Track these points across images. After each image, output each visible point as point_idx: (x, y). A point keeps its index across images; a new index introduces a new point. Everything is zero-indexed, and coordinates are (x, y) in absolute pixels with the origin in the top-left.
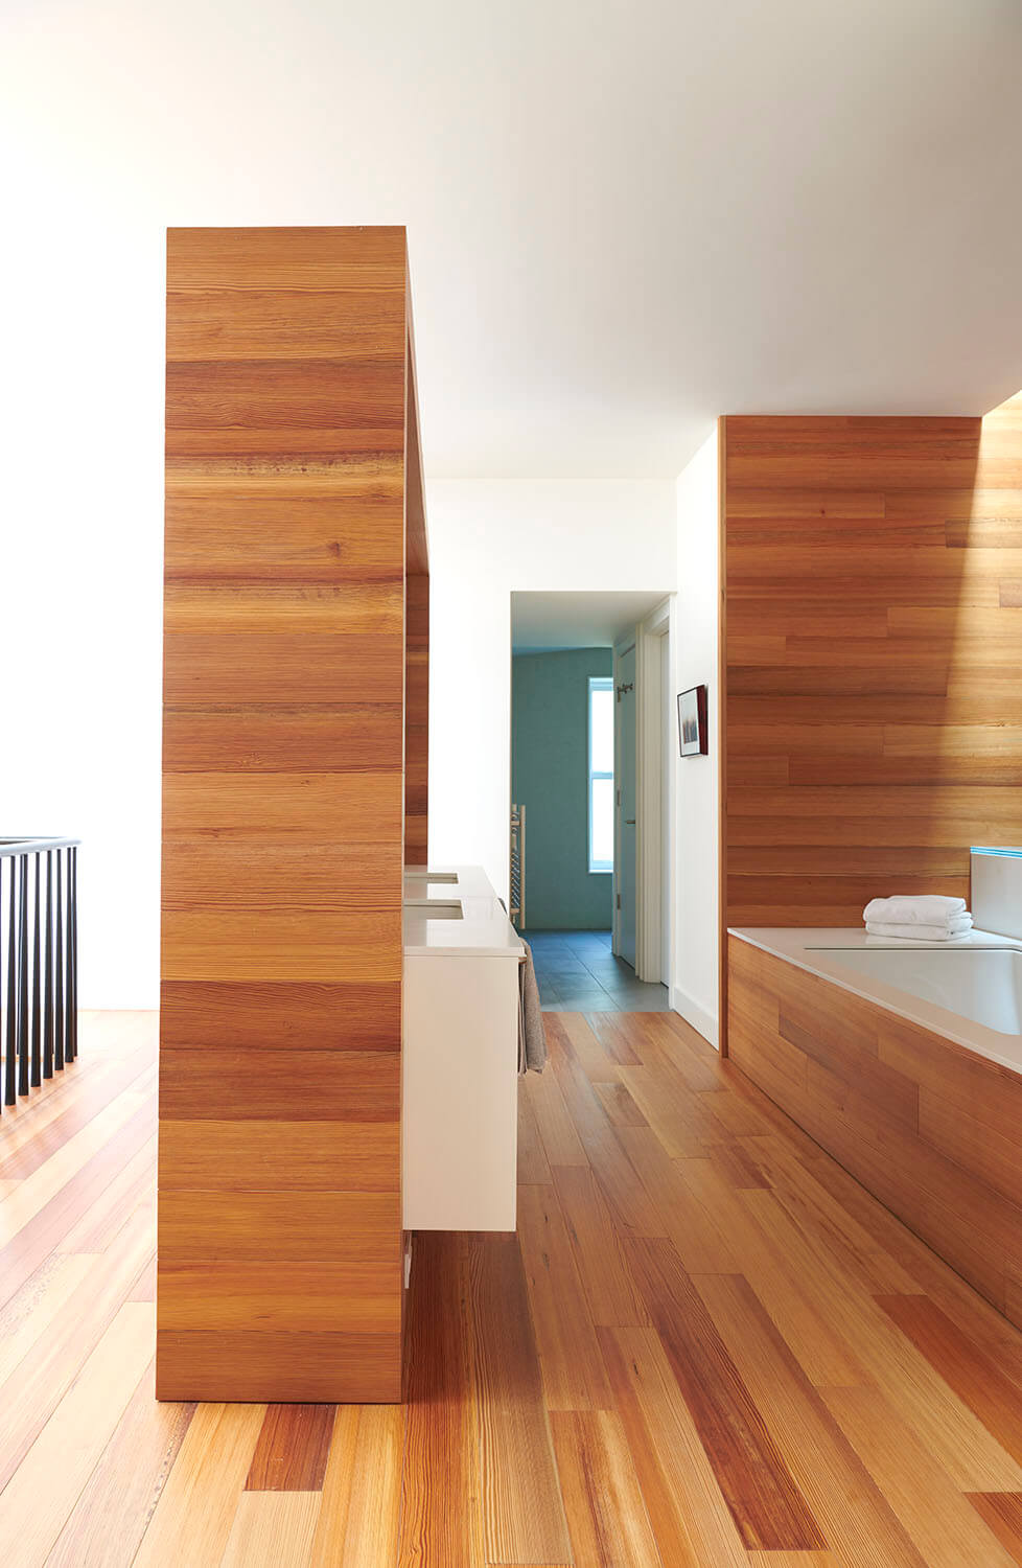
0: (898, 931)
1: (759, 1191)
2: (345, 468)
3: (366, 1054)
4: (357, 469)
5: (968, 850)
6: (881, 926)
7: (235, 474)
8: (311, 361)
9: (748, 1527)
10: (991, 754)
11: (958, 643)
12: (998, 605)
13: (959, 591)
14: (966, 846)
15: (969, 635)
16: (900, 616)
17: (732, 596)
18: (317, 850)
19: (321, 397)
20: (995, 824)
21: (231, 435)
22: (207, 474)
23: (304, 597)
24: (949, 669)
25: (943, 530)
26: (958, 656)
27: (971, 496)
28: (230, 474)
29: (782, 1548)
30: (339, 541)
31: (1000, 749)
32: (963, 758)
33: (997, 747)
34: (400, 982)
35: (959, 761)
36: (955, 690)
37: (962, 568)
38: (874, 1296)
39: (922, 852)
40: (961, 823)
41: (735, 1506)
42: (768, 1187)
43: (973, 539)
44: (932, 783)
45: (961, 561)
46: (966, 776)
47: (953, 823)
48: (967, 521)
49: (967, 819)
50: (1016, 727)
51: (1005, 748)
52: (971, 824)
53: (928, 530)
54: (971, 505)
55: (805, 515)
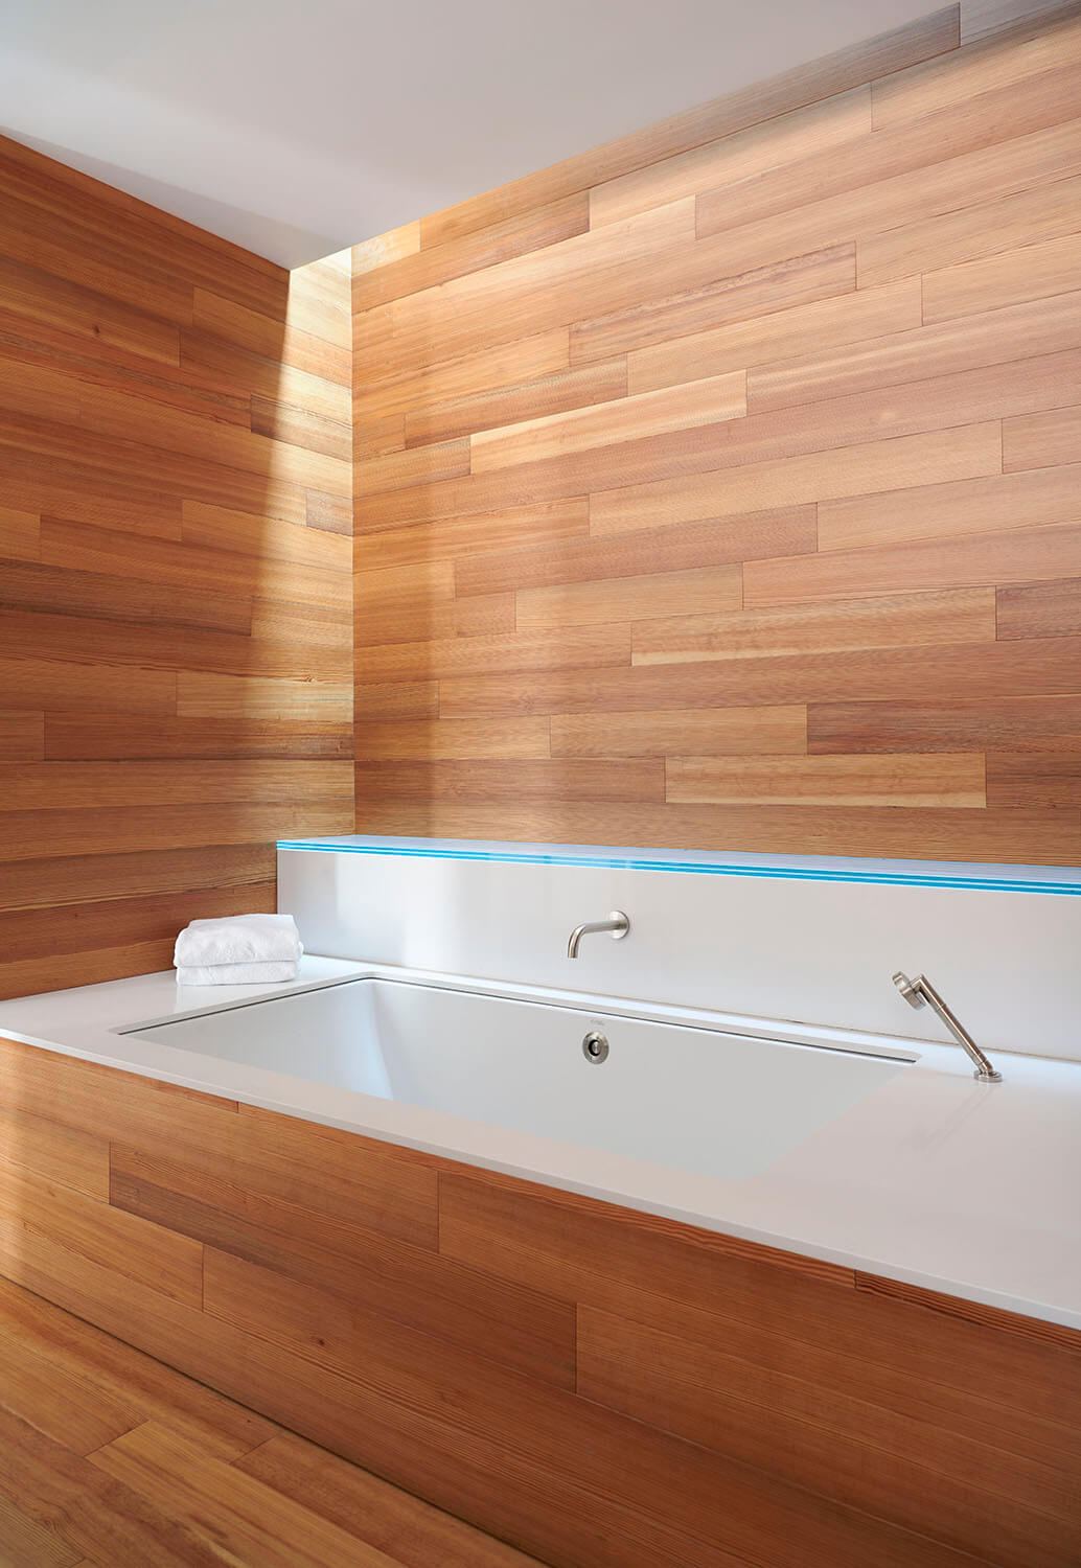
0: (227, 974)
5: (274, 846)
6: (200, 971)
10: (299, 718)
11: (264, 566)
12: (304, 523)
13: (265, 496)
14: (264, 837)
15: (281, 557)
16: (199, 516)
20: (301, 810)
24: (254, 599)
25: (246, 406)
26: (264, 583)
27: (277, 371)
31: (306, 711)
32: (268, 722)
33: (303, 707)
35: (264, 725)
36: (262, 629)
37: (268, 464)
39: (223, 853)
43: (283, 431)
44: (233, 757)
45: (268, 456)
46: (269, 746)
47: (258, 810)
48: (274, 404)
49: (269, 804)
50: (322, 683)
51: (311, 710)
52: (277, 810)
53: (230, 401)
54: (278, 382)
55: (73, 327)
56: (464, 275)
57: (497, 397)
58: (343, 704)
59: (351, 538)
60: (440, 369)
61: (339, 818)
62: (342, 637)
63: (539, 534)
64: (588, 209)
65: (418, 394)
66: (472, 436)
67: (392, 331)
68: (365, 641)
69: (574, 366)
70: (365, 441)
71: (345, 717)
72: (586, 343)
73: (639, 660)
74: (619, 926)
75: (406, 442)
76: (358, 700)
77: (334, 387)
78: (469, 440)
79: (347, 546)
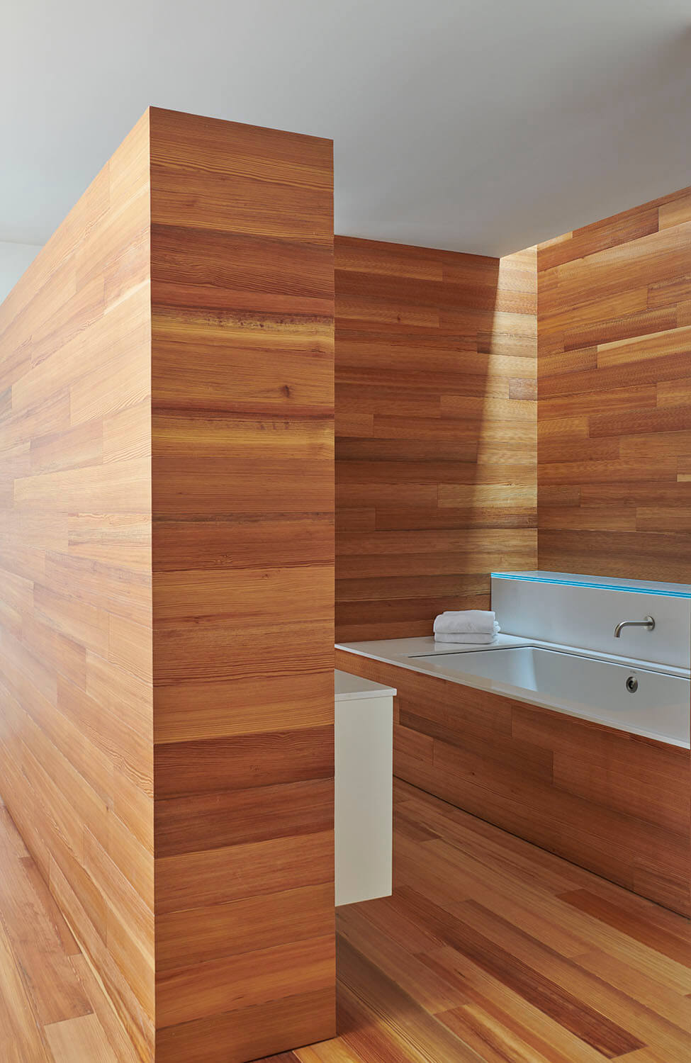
0: (458, 638)
1: (434, 840)
2: (292, 327)
3: (311, 781)
4: (301, 328)
5: (489, 575)
6: (446, 635)
7: (209, 324)
8: (267, 238)
9: (600, 1047)
10: (505, 506)
11: (486, 424)
12: (508, 397)
13: (485, 386)
14: (484, 571)
15: (491, 418)
16: (451, 403)
17: (339, 381)
18: (275, 629)
19: (274, 268)
20: (506, 556)
21: (205, 292)
22: (186, 322)
23: (262, 428)
24: (479, 444)
25: (475, 339)
26: (485, 434)
27: (493, 316)
28: (203, 324)
29: (626, 1053)
30: (289, 385)
31: (509, 502)
32: (487, 508)
33: (507, 500)
34: (333, 725)
35: (484, 510)
36: (484, 458)
37: (487, 368)
38: (556, 896)
39: (462, 579)
40: (486, 556)
41: (584, 1038)
42: (439, 837)
43: (495, 349)
44: (468, 527)
45: (486, 364)
46: (489, 521)
47: (481, 556)
48: (490, 335)
49: (489, 553)
50: (518, 486)
51: (512, 501)
52: (491, 556)
53: (466, 339)
54: (492, 322)
55: (388, 320)
56: (595, 253)
57: (609, 325)
58: (531, 497)
59: (536, 402)
60: (582, 307)
61: (528, 561)
62: (531, 459)
63: (633, 404)
64: (658, 218)
65: (571, 321)
66: (598, 346)
67: (558, 283)
68: (544, 460)
69: (652, 308)
70: (545, 344)
71: (532, 504)
72: (656, 296)
73: (681, 478)
74: (649, 624)
75: (565, 348)
76: (540, 495)
77: (526, 317)
78: (596, 348)
79: (534, 407)
